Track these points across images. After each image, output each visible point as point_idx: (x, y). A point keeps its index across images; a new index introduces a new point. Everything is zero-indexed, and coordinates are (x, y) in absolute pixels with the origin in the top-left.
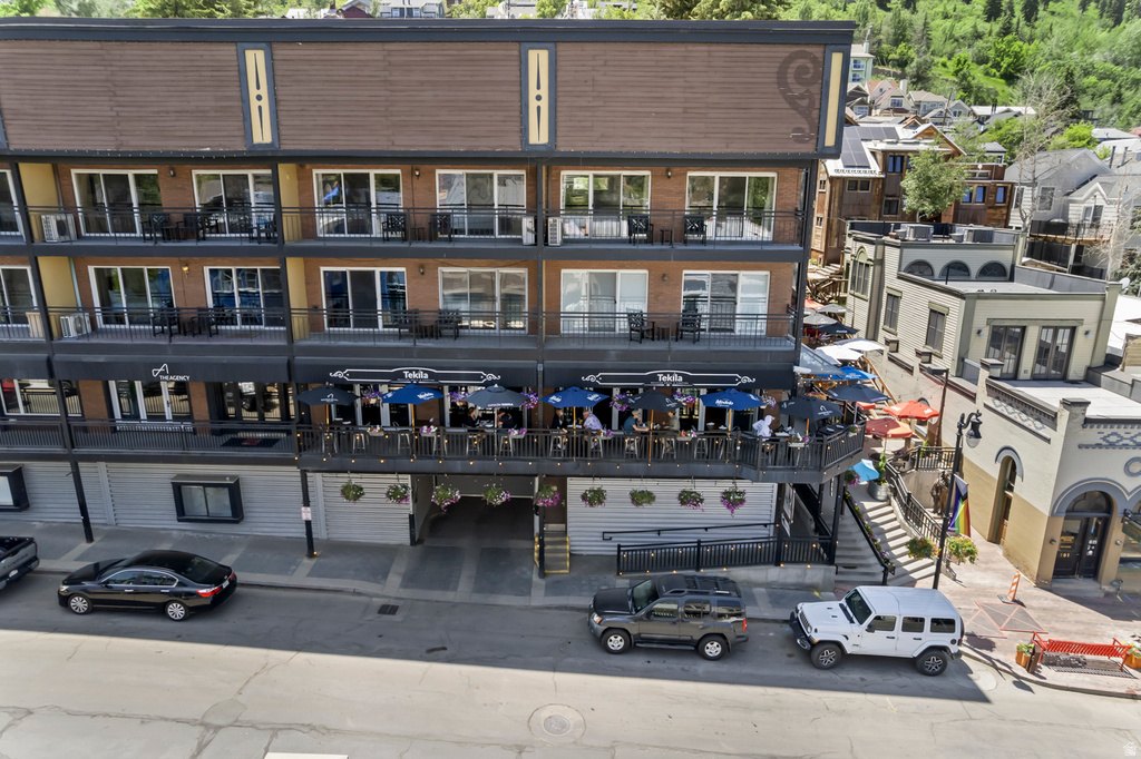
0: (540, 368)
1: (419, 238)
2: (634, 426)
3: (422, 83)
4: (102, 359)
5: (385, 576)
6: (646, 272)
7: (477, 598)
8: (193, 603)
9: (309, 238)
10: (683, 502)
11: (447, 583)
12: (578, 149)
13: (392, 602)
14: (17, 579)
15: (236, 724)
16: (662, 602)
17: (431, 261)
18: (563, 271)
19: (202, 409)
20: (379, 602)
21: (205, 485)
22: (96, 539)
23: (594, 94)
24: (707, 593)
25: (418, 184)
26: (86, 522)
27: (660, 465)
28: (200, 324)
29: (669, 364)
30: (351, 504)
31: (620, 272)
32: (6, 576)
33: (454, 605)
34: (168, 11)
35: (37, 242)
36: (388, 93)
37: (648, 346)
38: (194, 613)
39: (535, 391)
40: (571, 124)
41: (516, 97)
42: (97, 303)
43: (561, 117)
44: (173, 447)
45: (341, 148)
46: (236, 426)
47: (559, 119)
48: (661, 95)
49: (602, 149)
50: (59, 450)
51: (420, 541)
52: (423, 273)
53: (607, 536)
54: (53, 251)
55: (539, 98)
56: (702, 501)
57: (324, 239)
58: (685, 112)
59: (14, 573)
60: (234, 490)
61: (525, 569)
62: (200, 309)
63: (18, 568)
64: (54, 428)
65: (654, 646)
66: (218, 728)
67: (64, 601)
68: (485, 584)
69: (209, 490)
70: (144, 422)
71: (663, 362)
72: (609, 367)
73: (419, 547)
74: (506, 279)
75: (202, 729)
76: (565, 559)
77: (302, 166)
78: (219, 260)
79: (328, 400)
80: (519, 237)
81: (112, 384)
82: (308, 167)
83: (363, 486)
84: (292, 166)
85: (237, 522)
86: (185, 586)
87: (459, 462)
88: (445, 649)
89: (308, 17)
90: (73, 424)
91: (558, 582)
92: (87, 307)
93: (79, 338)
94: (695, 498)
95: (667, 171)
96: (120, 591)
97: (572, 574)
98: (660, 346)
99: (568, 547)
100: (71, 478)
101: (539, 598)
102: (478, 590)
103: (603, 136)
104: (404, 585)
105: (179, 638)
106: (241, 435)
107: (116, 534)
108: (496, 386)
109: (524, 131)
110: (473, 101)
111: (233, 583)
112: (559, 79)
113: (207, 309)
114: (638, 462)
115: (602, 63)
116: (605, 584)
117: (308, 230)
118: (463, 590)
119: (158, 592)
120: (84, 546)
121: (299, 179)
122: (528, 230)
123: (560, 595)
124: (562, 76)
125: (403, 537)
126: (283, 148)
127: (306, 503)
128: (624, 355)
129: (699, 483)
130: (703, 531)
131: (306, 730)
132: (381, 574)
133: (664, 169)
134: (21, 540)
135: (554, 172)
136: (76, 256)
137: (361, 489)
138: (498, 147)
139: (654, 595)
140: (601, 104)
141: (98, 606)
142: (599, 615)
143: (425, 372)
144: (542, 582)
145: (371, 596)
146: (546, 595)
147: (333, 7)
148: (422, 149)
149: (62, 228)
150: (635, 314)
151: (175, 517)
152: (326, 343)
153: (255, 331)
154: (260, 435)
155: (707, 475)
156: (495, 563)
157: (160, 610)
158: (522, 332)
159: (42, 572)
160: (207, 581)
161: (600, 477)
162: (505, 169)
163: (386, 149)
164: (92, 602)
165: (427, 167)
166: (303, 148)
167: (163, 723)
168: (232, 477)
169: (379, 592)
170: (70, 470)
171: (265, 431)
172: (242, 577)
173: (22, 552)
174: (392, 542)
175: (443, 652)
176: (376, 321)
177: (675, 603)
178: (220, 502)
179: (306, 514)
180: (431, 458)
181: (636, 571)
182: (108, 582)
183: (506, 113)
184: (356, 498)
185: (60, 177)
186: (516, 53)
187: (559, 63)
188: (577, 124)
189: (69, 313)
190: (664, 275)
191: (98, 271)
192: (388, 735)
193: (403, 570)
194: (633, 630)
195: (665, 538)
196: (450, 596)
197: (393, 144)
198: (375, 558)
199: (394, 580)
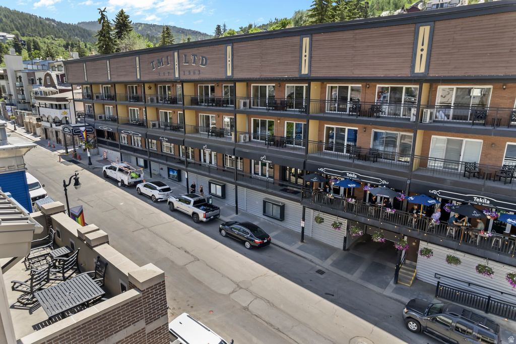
0: (408, 182)
1: (364, 115)
2: (454, 222)
3: (368, 46)
4: (248, 151)
5: (326, 259)
6: (481, 141)
7: (360, 282)
8: (253, 244)
9: (322, 112)
10: (480, 272)
11: (350, 271)
12: (440, 75)
13: (324, 270)
14: (213, 219)
15: (247, 289)
16: (443, 316)
17: (370, 126)
18: (433, 136)
19: (277, 175)
20: (319, 268)
21: (273, 204)
22: (239, 214)
23: (453, 46)
24: (473, 323)
25: (368, 91)
26: (237, 207)
27: (467, 246)
28: (280, 143)
29: (482, 193)
30: (318, 224)
31: (465, 140)
32: (210, 217)
33: (348, 280)
34: (318, 22)
35: (237, 109)
36: (353, 52)
37: (474, 181)
38: (253, 248)
39: (404, 193)
40: (438, 62)
41: (411, 51)
42: (252, 132)
43: (433, 59)
44: (264, 186)
45: (332, 76)
46: (288, 184)
47: (432, 60)
48: (495, 43)
49: (453, 75)
50: (233, 180)
51: (348, 250)
52: (365, 131)
53: (437, 276)
54: (241, 112)
55: (422, 50)
56: (493, 273)
57: (328, 113)
58: (510, 52)
59: (212, 217)
60: (283, 208)
61: (389, 277)
62: (281, 137)
63: (214, 216)
64: (233, 173)
65: (434, 337)
66: (241, 288)
67: (221, 230)
68: (366, 277)
69: (274, 206)
70: (260, 176)
71: (479, 191)
72: (445, 188)
73: (346, 252)
74: (403, 137)
75: (237, 286)
76: (410, 280)
77: (323, 83)
78: (290, 119)
79: (313, 180)
80: (409, 117)
81: (253, 161)
82: (325, 83)
83: (324, 218)
84: (319, 83)
85: (281, 221)
86: (252, 237)
87: (363, 218)
88: (333, 295)
89: (390, 15)
90: (238, 172)
91: (402, 289)
92: (249, 133)
93: (243, 143)
94: (489, 271)
95: (503, 86)
96: (234, 232)
97: (411, 288)
98: (479, 182)
99: (414, 274)
100: (234, 191)
101: (389, 292)
102: (362, 278)
103: (455, 68)
104: (332, 265)
105: (245, 254)
106: (288, 188)
107: (245, 214)
108: (385, 187)
109: (413, 67)
110: (391, 53)
111: (269, 242)
112: (434, 40)
113: (284, 137)
114: (454, 241)
115: (460, 29)
116: (426, 299)
117: (322, 110)
118: (355, 276)
119: (243, 236)
120: (235, 215)
121: (321, 88)
122: (414, 114)
123: (398, 294)
124: (436, 38)
125: (340, 245)
126: (312, 75)
127: (304, 220)
128: (455, 183)
129: (490, 262)
130: (500, 293)
131: (267, 302)
132: (325, 257)
133: (502, 84)
134: (217, 207)
135: (434, 86)
136: (249, 114)
137: (323, 219)
138: (399, 74)
139: (441, 311)
140: (457, 51)
141: (228, 235)
142: (407, 309)
143: (355, 174)
144: (394, 286)
145: (317, 264)
146: (393, 292)
147: (403, 8)
148: (365, 76)
149: (245, 104)
150: (470, 163)
151: (262, 213)
152: (322, 156)
153: (298, 148)
154: (295, 189)
155: (497, 260)
156: (376, 269)
157: (243, 243)
158: (408, 164)
159: (220, 220)
160: (259, 238)
161: (432, 243)
162: (409, 85)
163: (350, 76)
164: (227, 233)
165: (373, 84)
166: (318, 75)
167: (227, 279)
168: (282, 203)
169: (320, 264)
170: (235, 188)
171: (297, 188)
172: (273, 240)
173: (215, 211)
174: (336, 246)
175: (331, 296)
176: (343, 150)
177: (450, 319)
178: (276, 211)
179: (303, 224)
180: (352, 213)
181: (446, 299)
182: (232, 228)
183: (405, 58)
184: (320, 222)
185: (248, 86)
186: (413, 29)
187: (435, 32)
188: (441, 62)
189: (242, 134)
190: (493, 144)
191: (254, 120)
192: (293, 317)
193: (335, 259)
194: (423, 324)
195: (472, 288)
196: (349, 276)
197: (353, 74)
198: (326, 250)
199: (329, 261)
